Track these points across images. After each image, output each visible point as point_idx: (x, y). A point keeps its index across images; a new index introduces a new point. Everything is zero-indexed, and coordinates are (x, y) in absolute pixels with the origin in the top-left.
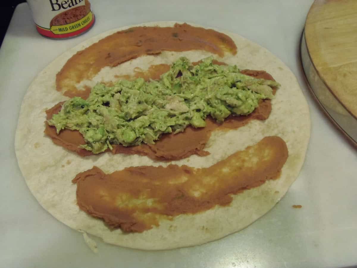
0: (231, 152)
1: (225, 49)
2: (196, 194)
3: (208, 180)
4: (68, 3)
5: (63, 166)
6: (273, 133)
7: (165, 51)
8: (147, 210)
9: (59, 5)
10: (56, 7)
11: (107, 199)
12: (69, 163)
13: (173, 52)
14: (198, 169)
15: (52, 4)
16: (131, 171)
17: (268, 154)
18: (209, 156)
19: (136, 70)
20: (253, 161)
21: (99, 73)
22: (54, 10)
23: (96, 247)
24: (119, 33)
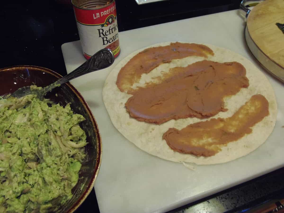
0: (239, 106)
1: (206, 53)
2: (232, 131)
3: (234, 123)
4: (112, 39)
5: (151, 132)
6: (255, 93)
7: (173, 60)
8: (210, 144)
9: (107, 41)
10: (106, 42)
11: (186, 143)
12: (153, 129)
13: (178, 60)
14: (227, 119)
15: (104, 41)
16: (191, 126)
17: (258, 104)
18: (228, 111)
19: (162, 73)
20: (252, 110)
21: (141, 78)
22: (104, 44)
23: (194, 168)
24: (140, 53)
